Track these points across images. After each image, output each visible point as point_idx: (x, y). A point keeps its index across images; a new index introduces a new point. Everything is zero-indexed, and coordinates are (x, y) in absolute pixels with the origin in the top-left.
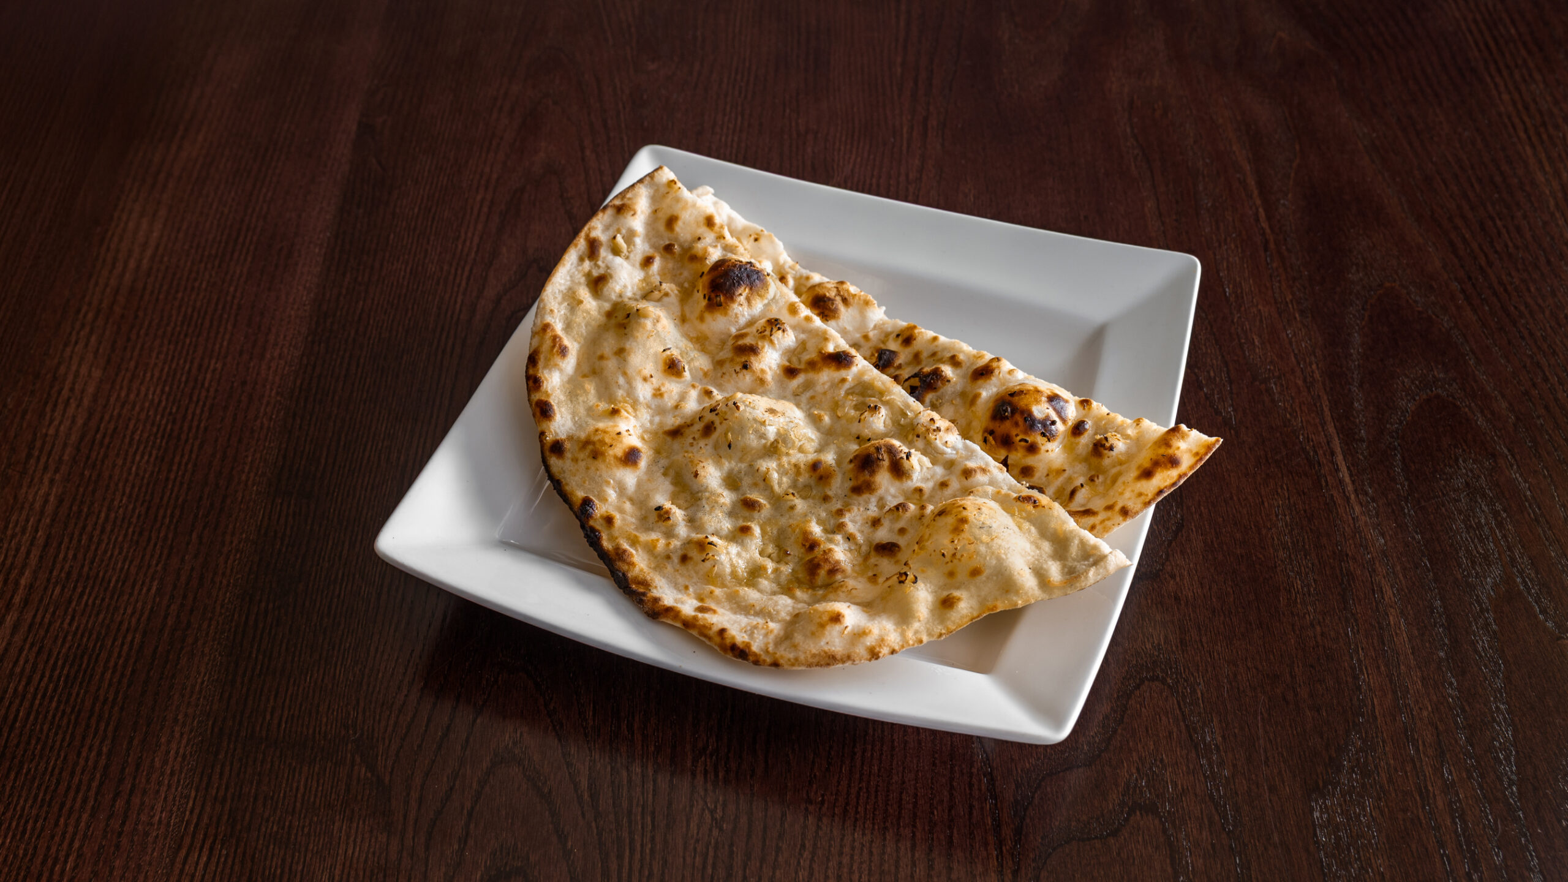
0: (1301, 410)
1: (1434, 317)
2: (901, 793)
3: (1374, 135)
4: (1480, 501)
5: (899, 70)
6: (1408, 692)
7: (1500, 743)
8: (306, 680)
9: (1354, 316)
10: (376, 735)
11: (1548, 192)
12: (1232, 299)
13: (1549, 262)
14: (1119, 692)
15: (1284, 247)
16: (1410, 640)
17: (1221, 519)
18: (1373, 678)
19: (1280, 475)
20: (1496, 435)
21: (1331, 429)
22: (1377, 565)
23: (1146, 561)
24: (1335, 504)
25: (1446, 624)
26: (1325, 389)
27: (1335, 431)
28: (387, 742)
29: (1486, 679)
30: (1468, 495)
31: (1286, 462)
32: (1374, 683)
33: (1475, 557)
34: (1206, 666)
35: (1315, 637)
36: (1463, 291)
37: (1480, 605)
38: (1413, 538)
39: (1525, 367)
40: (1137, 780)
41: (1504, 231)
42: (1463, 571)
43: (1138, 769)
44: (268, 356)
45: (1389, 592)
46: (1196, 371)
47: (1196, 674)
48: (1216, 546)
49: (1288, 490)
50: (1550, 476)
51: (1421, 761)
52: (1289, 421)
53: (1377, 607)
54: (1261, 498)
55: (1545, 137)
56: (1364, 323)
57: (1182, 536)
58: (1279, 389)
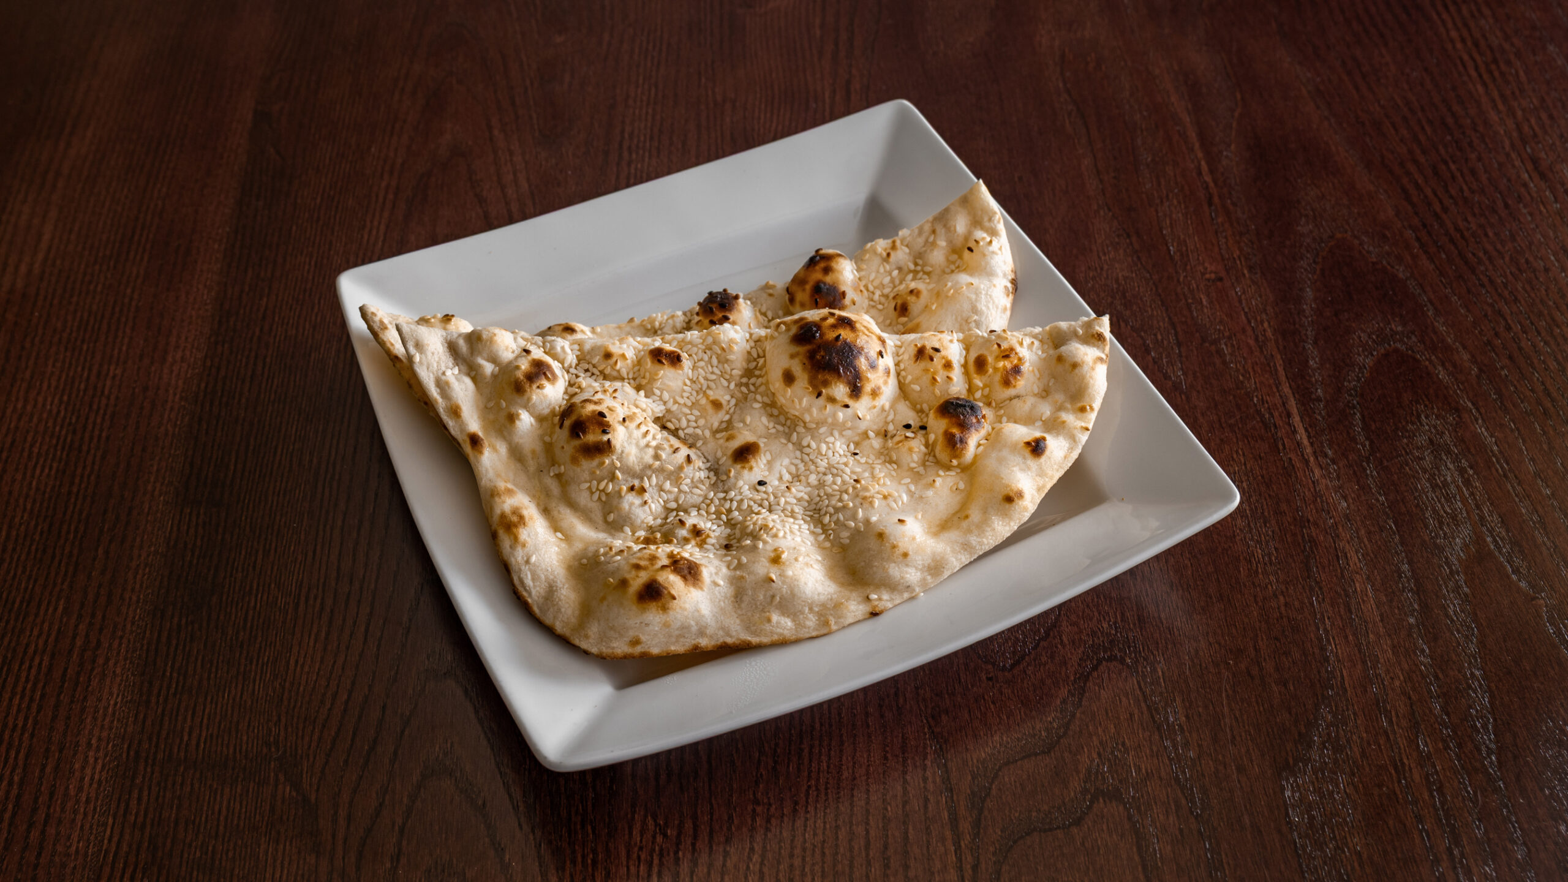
0: (1254, 371)
1: (1389, 267)
2: (853, 789)
3: (1318, 79)
4: (1445, 458)
5: (818, 33)
6: (1378, 662)
7: (1477, 711)
8: (223, 697)
9: (1306, 270)
10: (300, 752)
11: (1502, 132)
12: (1177, 258)
13: (1507, 206)
14: (1076, 674)
15: (1229, 201)
16: (1378, 607)
18: (1341, 648)
19: (1235, 440)
20: (1460, 389)
21: (1286, 389)
22: (1341, 529)
24: (1294, 467)
25: (1415, 588)
26: (1278, 349)
27: (1290, 392)
28: (311, 759)
29: (1459, 645)
30: (1432, 452)
32: (1342, 653)
33: (1443, 517)
34: (1166, 643)
35: (1278, 608)
36: (1418, 239)
37: (1450, 567)
38: (1377, 500)
39: (1486, 315)
40: (1098, 766)
41: (1458, 175)
42: (1431, 532)
43: (1099, 755)
44: (170, 359)
45: (1354, 558)
46: (1143, 334)
47: (1155, 652)
49: (1244, 455)
50: (1518, 429)
51: (1395, 733)
52: (1242, 382)
53: (1342, 573)
55: (1496, 74)
56: (1315, 277)
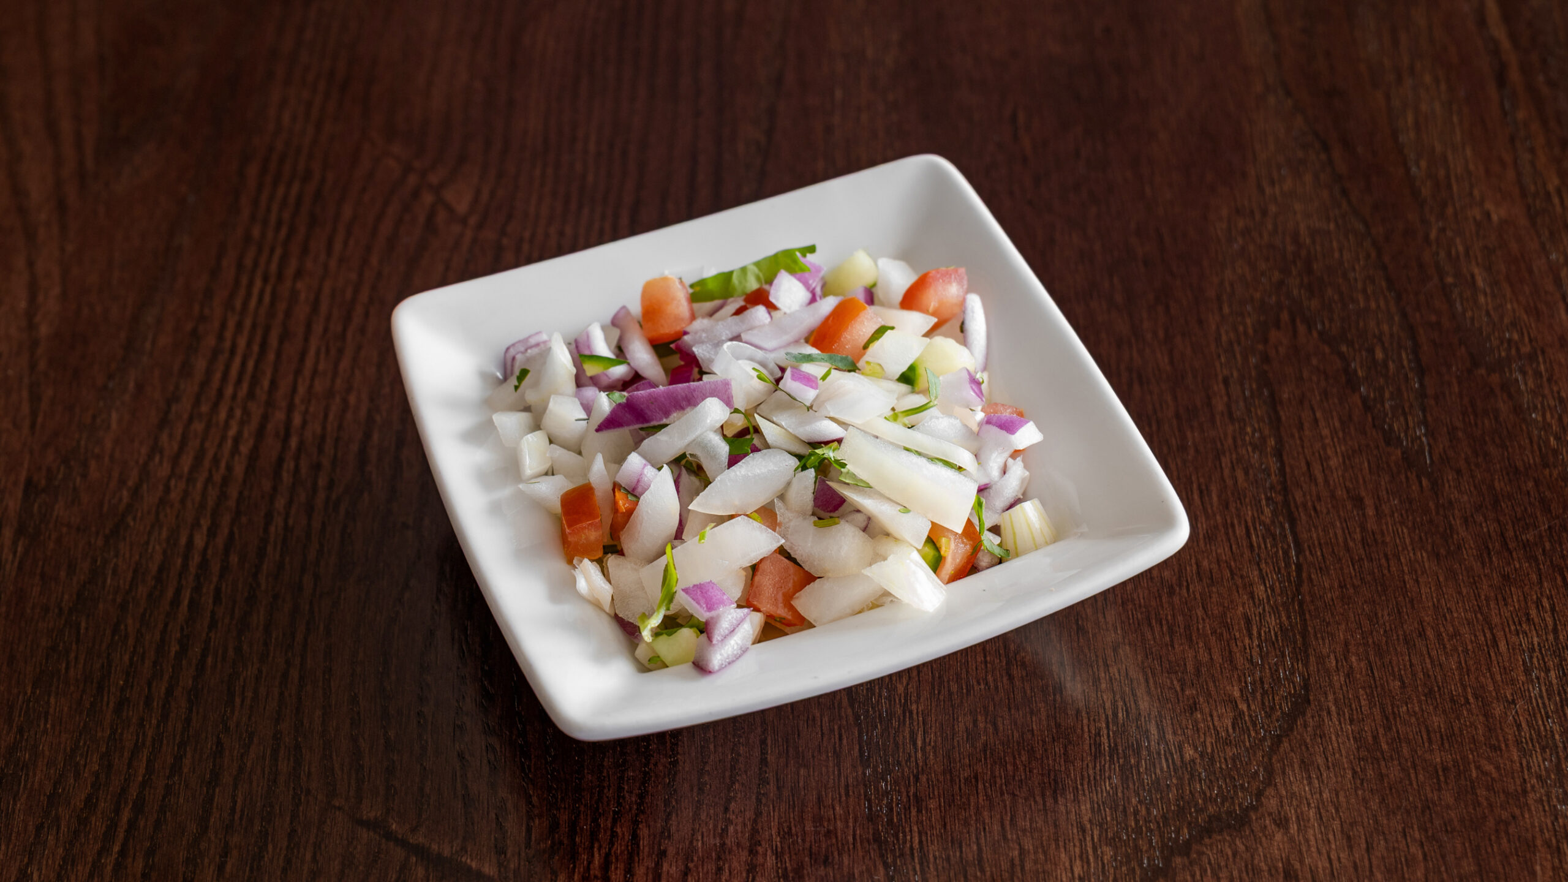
17: (1397, 683)
23: (1220, 787)
31: (1548, 546)
48: (1385, 747)
54: (1491, 629)
57: (1305, 726)
58: (1531, 383)
